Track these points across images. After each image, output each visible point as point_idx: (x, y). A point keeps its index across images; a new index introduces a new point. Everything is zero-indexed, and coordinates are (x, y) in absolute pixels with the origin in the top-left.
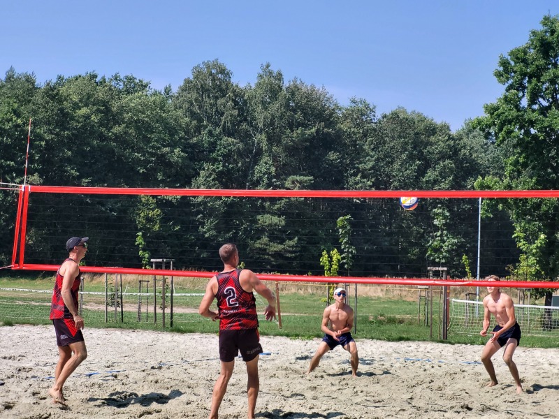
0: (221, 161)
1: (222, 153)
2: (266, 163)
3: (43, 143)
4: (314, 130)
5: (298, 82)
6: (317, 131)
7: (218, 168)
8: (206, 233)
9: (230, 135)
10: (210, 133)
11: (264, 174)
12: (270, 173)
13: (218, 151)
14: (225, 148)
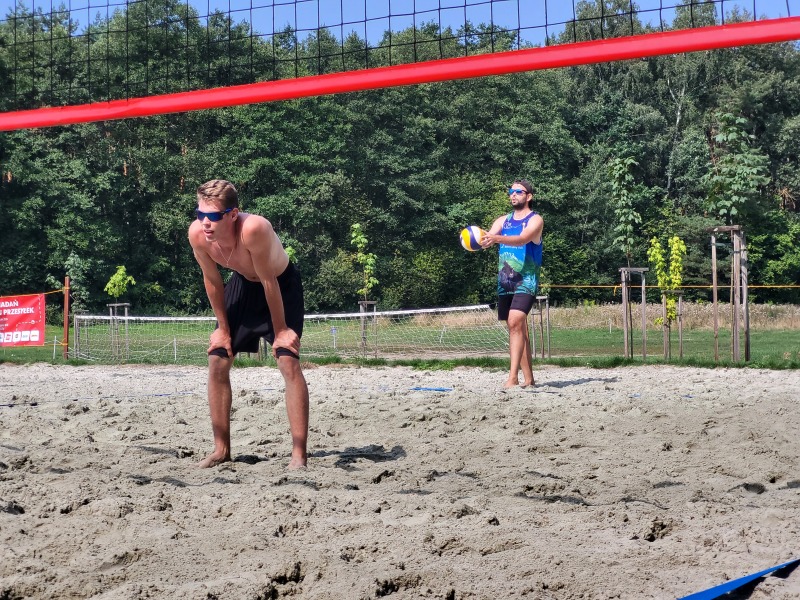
0: (625, 139)
1: (627, 128)
2: (696, 139)
3: (349, 127)
4: (768, 84)
5: (741, 13)
6: (773, 86)
7: (621, 150)
8: (605, 247)
9: (638, 101)
10: (607, 99)
11: (693, 155)
12: (702, 155)
13: (621, 124)
14: (630, 120)
